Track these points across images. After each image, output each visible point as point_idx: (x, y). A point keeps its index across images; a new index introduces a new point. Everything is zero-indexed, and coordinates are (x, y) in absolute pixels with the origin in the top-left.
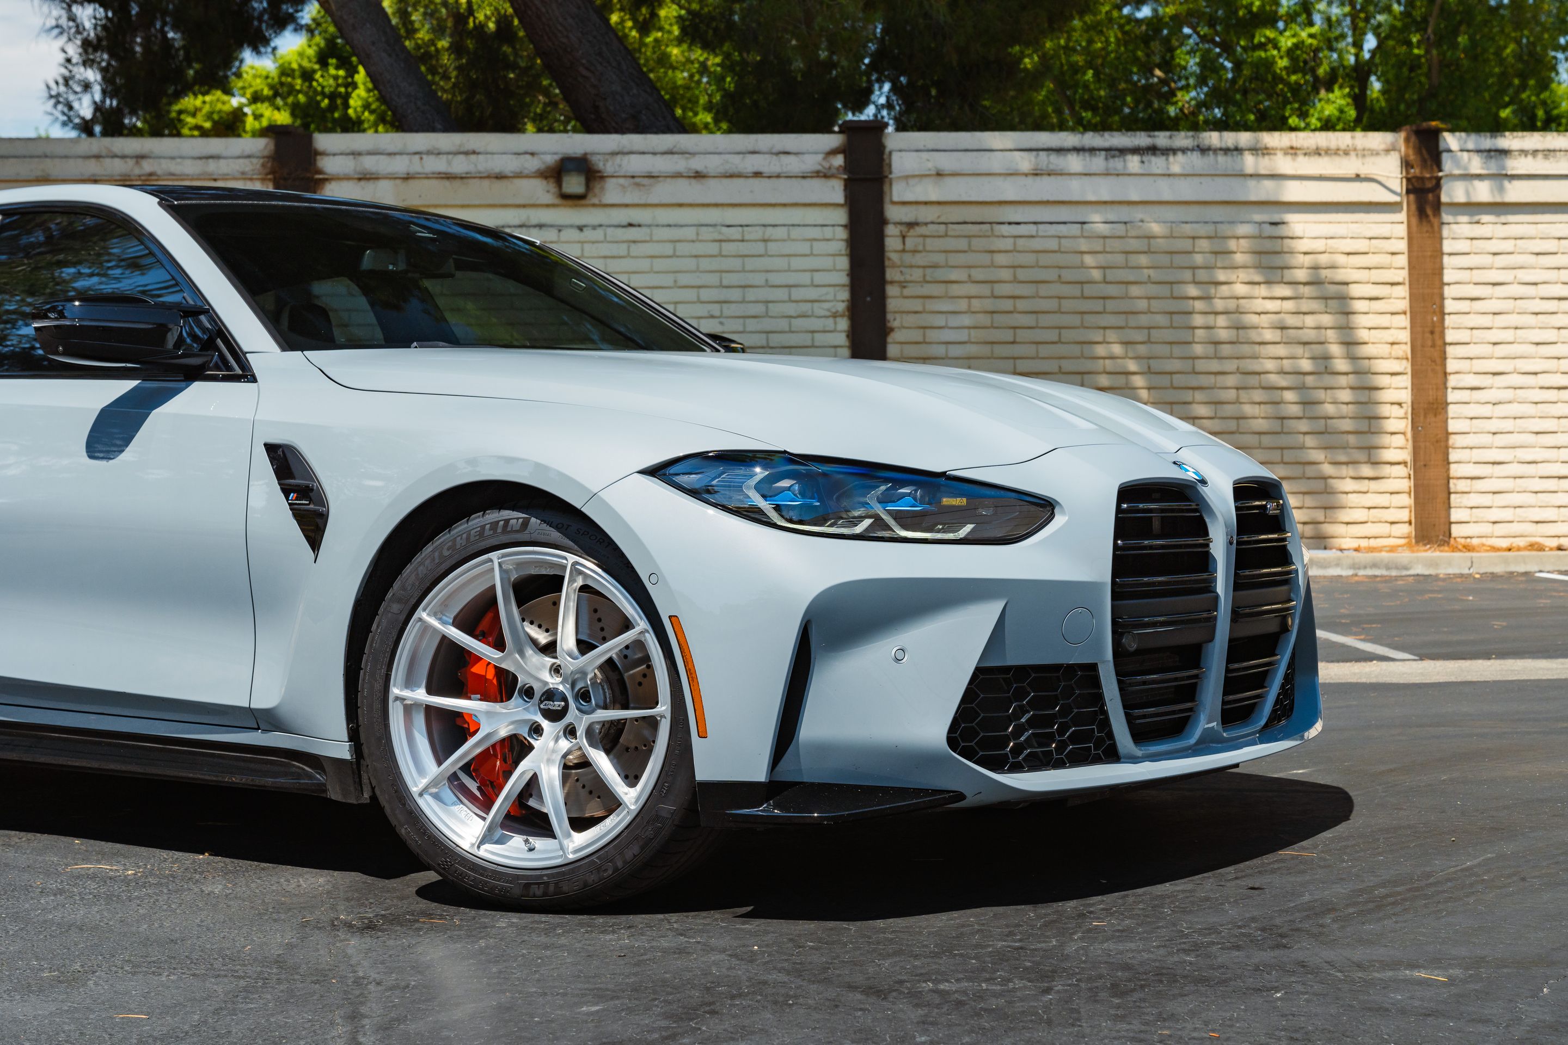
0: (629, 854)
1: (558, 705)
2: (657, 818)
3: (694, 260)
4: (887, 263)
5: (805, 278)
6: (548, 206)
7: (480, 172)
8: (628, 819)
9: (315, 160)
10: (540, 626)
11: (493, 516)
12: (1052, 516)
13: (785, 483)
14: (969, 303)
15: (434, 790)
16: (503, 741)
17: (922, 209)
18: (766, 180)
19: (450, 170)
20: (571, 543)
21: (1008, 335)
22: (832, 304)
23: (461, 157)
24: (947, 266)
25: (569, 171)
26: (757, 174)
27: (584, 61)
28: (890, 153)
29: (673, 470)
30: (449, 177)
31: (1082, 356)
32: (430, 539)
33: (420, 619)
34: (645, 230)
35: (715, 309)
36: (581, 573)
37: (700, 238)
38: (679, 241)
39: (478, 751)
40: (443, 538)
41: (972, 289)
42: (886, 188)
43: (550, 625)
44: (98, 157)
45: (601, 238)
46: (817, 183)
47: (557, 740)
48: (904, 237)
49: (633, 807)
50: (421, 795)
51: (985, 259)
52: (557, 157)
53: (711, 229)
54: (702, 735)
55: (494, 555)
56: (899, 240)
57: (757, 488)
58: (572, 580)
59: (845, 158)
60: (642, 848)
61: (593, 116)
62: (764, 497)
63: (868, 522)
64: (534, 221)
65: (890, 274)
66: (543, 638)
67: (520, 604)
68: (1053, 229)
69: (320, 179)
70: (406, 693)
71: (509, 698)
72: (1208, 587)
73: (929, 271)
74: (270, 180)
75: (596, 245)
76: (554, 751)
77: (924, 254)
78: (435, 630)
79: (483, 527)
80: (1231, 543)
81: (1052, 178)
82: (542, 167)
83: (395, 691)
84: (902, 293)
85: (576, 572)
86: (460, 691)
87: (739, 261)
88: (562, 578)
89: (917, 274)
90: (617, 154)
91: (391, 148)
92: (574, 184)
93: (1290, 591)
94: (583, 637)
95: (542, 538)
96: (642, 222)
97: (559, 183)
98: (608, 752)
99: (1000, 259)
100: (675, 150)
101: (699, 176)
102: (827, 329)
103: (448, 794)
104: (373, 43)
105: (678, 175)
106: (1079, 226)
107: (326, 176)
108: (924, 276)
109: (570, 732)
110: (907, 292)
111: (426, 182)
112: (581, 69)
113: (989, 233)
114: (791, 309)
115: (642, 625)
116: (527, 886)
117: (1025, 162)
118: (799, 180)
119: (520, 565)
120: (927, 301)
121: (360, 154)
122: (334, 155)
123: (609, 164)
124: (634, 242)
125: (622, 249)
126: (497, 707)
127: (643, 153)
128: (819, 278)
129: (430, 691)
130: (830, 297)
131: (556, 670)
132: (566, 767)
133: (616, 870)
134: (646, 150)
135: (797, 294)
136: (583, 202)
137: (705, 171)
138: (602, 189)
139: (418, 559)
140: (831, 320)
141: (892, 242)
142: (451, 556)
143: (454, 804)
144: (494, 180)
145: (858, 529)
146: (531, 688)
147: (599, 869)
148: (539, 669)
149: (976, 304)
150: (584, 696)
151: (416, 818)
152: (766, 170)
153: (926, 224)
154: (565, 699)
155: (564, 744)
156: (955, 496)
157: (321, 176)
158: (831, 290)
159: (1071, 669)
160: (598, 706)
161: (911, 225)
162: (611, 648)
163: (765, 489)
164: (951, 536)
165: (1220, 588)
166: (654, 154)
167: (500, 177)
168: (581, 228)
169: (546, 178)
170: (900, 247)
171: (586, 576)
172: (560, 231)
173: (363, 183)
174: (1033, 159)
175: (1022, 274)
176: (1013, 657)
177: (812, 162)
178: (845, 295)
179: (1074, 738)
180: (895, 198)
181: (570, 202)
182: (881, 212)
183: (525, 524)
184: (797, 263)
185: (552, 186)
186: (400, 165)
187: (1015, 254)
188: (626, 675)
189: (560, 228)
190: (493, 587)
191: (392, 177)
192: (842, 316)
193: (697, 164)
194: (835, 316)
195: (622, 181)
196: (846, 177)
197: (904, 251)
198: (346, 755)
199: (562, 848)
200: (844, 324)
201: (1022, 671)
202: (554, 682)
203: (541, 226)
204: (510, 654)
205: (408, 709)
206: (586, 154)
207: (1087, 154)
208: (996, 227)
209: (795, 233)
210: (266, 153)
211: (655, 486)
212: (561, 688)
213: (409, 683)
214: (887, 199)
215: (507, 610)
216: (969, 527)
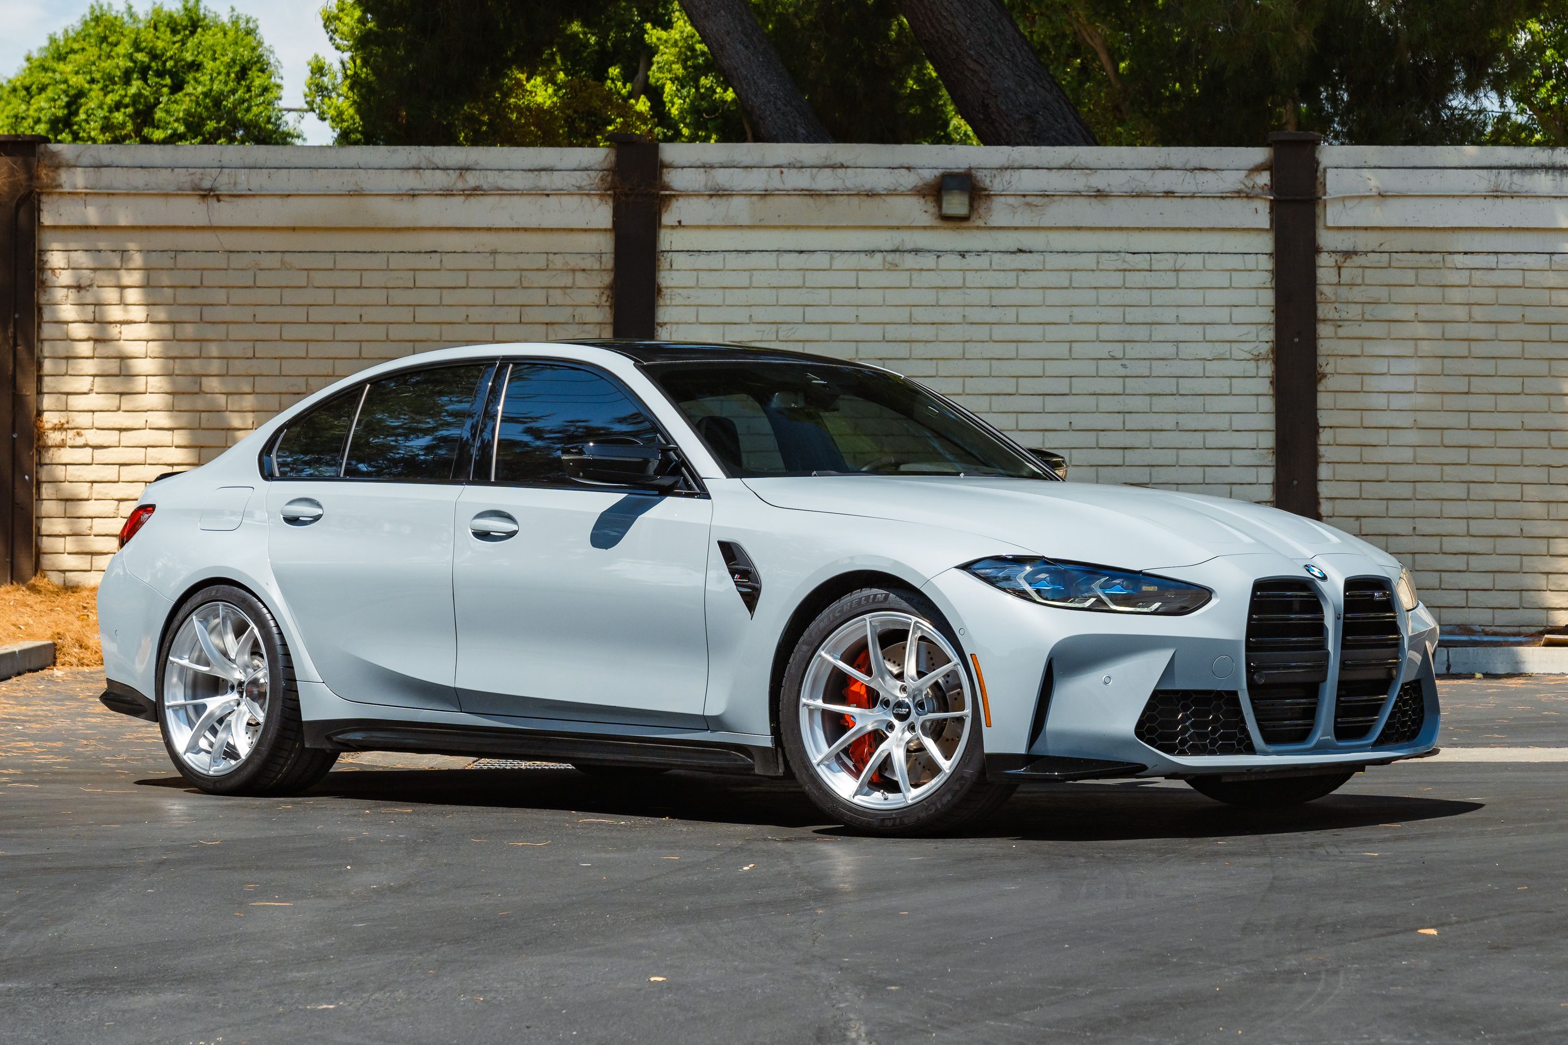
0: (945, 800)
1: (904, 711)
2: (962, 778)
3: (1094, 292)
4: (1318, 298)
5: (1223, 314)
6: (925, 228)
7: (848, 189)
8: (945, 778)
9: (661, 173)
10: (894, 662)
11: (867, 592)
12: (1210, 599)
13: (1043, 576)
14: (1416, 345)
15: (827, 763)
16: (870, 733)
17: (1361, 235)
18: (1179, 200)
19: (814, 187)
20: (914, 610)
21: (1461, 385)
22: (1254, 345)
23: (828, 171)
24: (1390, 302)
25: (950, 189)
26: (1169, 194)
27: (972, 52)
28: (1325, 170)
29: (976, 566)
30: (812, 194)
31: (1549, 411)
32: (827, 605)
33: (820, 656)
34: (1038, 257)
35: (1117, 350)
36: (920, 628)
37: (1101, 267)
38: (1076, 270)
39: (854, 739)
40: (835, 605)
41: (1421, 330)
42: (1319, 210)
43: (900, 662)
44: (417, 168)
45: (987, 266)
46: (1237, 205)
47: (903, 731)
48: (1339, 268)
49: (947, 771)
50: (818, 765)
51: (1436, 294)
52: (937, 173)
53: (1113, 256)
54: (989, 725)
55: (867, 616)
56: (1334, 272)
57: (1025, 578)
58: (914, 633)
59: (1271, 176)
60: (953, 796)
61: (981, 116)
62: (1030, 584)
63: (1093, 600)
64: (909, 246)
65: (1323, 311)
66: (895, 670)
67: (882, 648)
68: (1515, 261)
69: (666, 195)
70: (810, 702)
71: (874, 706)
72: (1322, 646)
73: (1368, 308)
74: (609, 195)
75: (979, 274)
76: (901, 739)
77: (1362, 288)
78: (830, 663)
79: (860, 599)
80: (1339, 619)
81: (1516, 200)
82: (920, 183)
83: (804, 700)
84: (1336, 333)
85: (917, 627)
86: (844, 701)
87: (1145, 294)
88: (908, 631)
89: (1354, 311)
90: (1007, 169)
91: (747, 161)
92: (956, 204)
93: (1398, 652)
94: (920, 669)
95: (896, 607)
96: (1033, 249)
97: (939, 203)
98: (935, 741)
99: (1456, 295)
100: (1073, 165)
101: (1100, 195)
102: (1247, 374)
103: (835, 766)
104: (728, 33)
105: (1076, 194)
106: (1548, 256)
107: (673, 193)
108: (1363, 314)
109: (912, 728)
110: (1341, 332)
111: (786, 199)
112: (968, 61)
113: (1441, 265)
114: (1205, 350)
115: (956, 659)
116: (883, 820)
117: (1481, 181)
118: (1217, 200)
119: (882, 623)
120: (1366, 343)
121: (712, 167)
122: (683, 167)
123: (997, 181)
124: (1024, 271)
125: (1009, 279)
126: (866, 711)
127: (1037, 168)
128: (1239, 315)
129: (825, 701)
130: (1252, 337)
131: (903, 689)
132: (908, 751)
133: (937, 809)
134: (1040, 166)
135: (1212, 333)
136: (965, 224)
137: (1108, 189)
138: (989, 209)
139: (819, 618)
140: (1253, 363)
141: (1325, 273)
142: (840, 616)
143: (839, 771)
144: (865, 198)
145: (1087, 604)
146: (888, 701)
147: (927, 809)
148: (893, 688)
149: (1425, 347)
150: (920, 705)
151: (816, 780)
152: (1178, 188)
153: (1366, 253)
154: (909, 707)
155: (908, 735)
156: (1150, 585)
157: (667, 192)
158: (1253, 328)
159: (1219, 694)
160: (929, 712)
161: (1348, 254)
162: (938, 675)
163: (1030, 579)
164: (1145, 610)
165: (1330, 647)
166: (1049, 169)
167: (871, 194)
168: (963, 254)
169: (924, 196)
170: (1335, 280)
171: (923, 630)
172: (938, 257)
173: (714, 200)
174: (1493, 178)
175: (1478, 313)
176: (1180, 684)
177: (1233, 180)
178: (1269, 334)
179: (1222, 737)
180: (1330, 223)
181: (951, 224)
182: (1313, 239)
183: (886, 597)
184: (1214, 297)
185: (931, 206)
186: (757, 180)
187: (1470, 288)
188: (948, 695)
189: (939, 254)
190: (866, 637)
191: (748, 194)
192: (1267, 359)
193: (1099, 181)
194: (1257, 359)
195: (1011, 200)
196: (1272, 198)
197: (1339, 284)
198: (769, 745)
199: (905, 797)
200: (1267, 369)
201: (1186, 694)
202: (902, 696)
203: (916, 251)
204: (876, 678)
205: (811, 712)
206: (970, 168)
207: (1557, 174)
208: (1449, 258)
209: (1212, 262)
210: (605, 165)
211: (965, 576)
212: (907, 700)
213: (812, 696)
214: (1320, 224)
215: (875, 651)
216: (1157, 605)
